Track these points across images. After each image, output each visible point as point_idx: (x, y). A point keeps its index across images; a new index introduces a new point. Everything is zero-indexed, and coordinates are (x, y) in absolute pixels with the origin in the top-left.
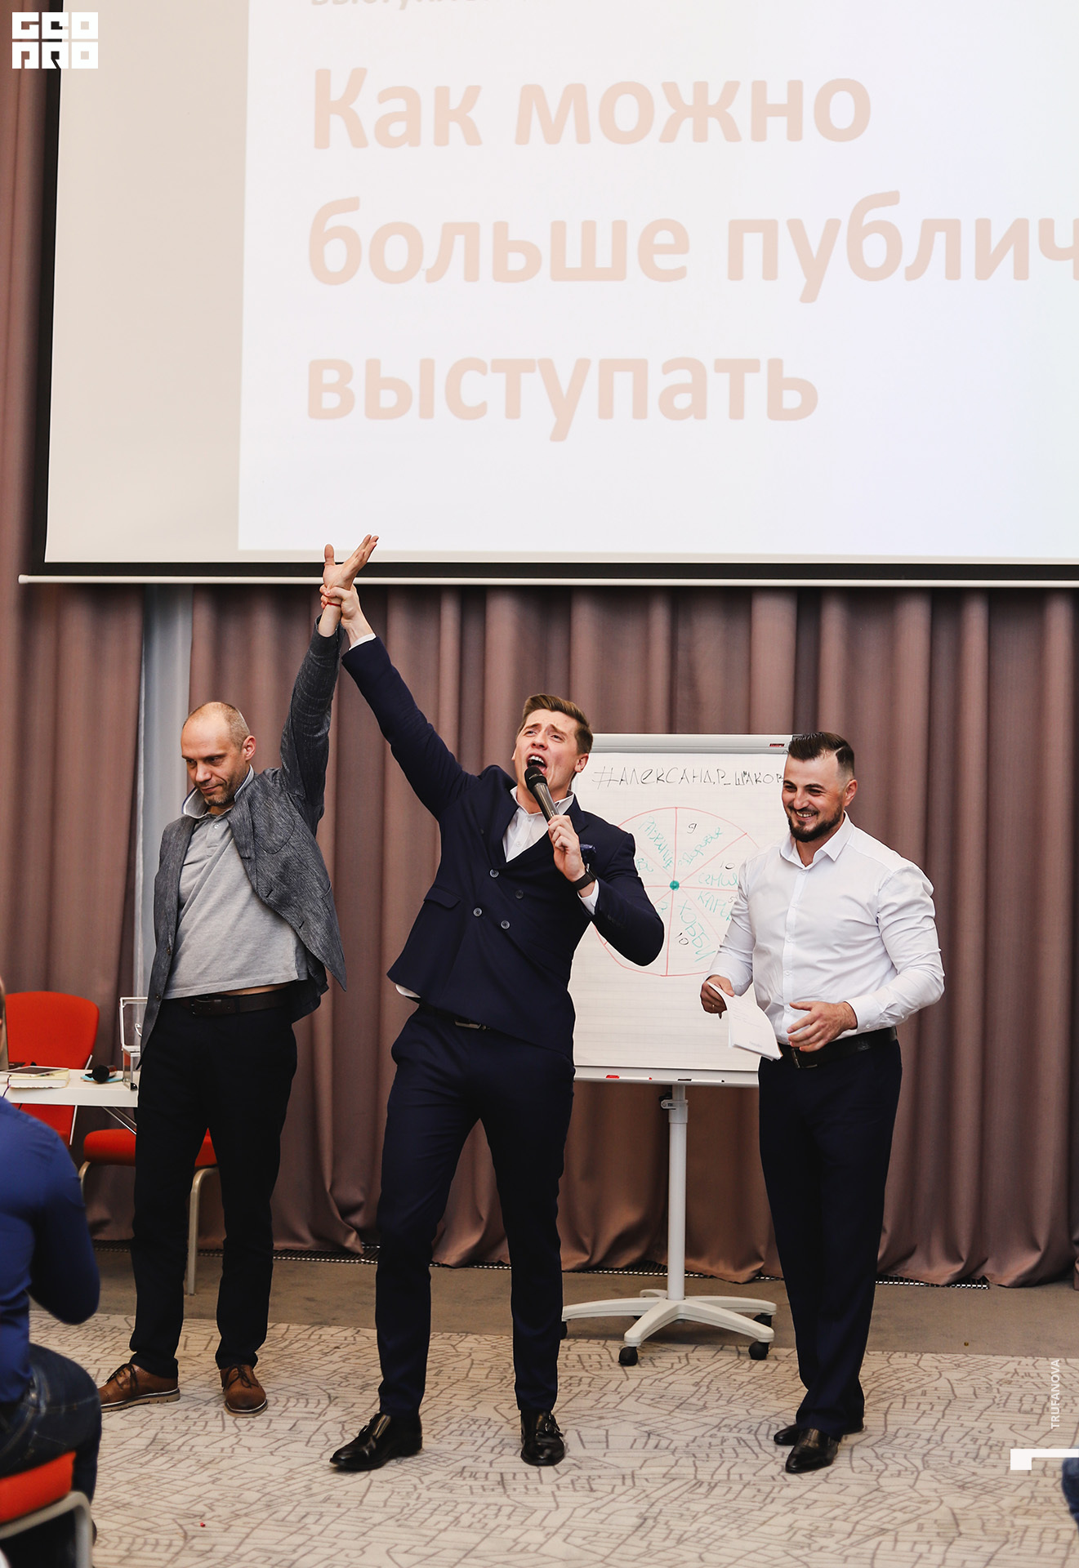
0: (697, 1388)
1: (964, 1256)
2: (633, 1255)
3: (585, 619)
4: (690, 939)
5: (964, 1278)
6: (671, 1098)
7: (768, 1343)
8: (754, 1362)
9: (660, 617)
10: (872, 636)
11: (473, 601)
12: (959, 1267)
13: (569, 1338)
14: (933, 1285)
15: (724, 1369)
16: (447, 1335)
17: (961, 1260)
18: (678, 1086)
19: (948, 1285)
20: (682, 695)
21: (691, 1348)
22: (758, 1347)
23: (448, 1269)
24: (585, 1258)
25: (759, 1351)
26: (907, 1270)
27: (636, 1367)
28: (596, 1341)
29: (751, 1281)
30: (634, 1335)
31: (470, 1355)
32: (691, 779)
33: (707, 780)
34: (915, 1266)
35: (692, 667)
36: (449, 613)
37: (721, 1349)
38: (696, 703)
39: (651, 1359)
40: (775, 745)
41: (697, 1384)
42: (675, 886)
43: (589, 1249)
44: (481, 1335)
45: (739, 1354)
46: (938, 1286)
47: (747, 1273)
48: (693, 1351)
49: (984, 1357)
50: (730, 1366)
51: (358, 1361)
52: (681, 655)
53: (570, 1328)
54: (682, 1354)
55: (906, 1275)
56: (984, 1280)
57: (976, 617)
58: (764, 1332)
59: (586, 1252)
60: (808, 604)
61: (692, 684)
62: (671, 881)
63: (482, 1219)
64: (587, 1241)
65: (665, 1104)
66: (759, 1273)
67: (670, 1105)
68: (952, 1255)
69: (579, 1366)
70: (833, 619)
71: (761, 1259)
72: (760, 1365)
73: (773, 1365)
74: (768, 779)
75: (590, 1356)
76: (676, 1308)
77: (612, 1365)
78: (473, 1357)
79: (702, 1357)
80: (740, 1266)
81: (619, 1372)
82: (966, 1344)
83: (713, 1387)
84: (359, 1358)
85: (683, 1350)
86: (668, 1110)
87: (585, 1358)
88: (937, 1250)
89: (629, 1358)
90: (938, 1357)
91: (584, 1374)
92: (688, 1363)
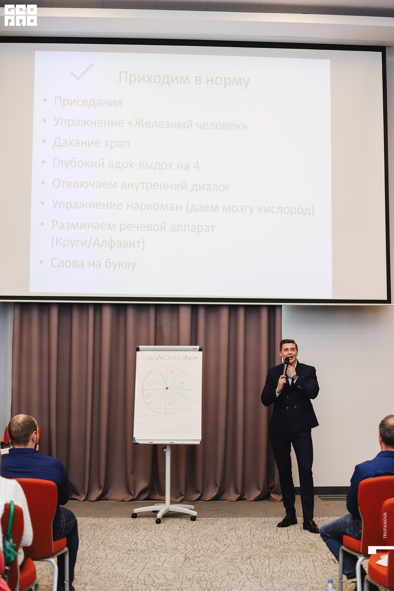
0: (180, 528)
1: (240, 492)
2: (145, 496)
3: (131, 313)
4: (172, 403)
5: (239, 499)
6: (166, 448)
7: (196, 516)
8: (192, 521)
9: (152, 312)
10: (212, 317)
11: (98, 308)
12: (238, 496)
13: (138, 518)
14: (231, 501)
15: (185, 523)
16: (103, 518)
17: (239, 494)
18: (168, 445)
19: (236, 501)
20: (158, 335)
21: (173, 519)
22: (193, 517)
23: (92, 502)
24: (132, 497)
25: (193, 518)
26: (223, 497)
27: (161, 524)
28: (146, 518)
29: (180, 502)
30: (159, 515)
31: (112, 523)
32: (170, 358)
33: (175, 358)
34: (225, 496)
35: (161, 327)
36: (91, 311)
37: (182, 519)
38: (162, 337)
39: (164, 522)
40: (194, 349)
41: (180, 527)
42: (167, 388)
43: (133, 495)
44: (112, 518)
45: (187, 520)
46: (233, 501)
47: (180, 499)
48: (174, 520)
49: (254, 518)
50: (186, 523)
51: (82, 525)
52: (158, 323)
53: (138, 515)
54: (172, 520)
55: (223, 499)
56: (245, 500)
57: (241, 313)
58: (195, 513)
59: (132, 495)
60: (194, 309)
61: (161, 332)
62: (166, 387)
63: (102, 487)
64: (132, 492)
65: (164, 450)
66: (183, 500)
67: (166, 450)
68: (237, 492)
69: (144, 524)
70: (202, 313)
71: (183, 496)
72: (194, 522)
73: (198, 522)
74: (192, 358)
75: (146, 522)
76: (168, 508)
77: (154, 524)
78: (113, 523)
79: (177, 520)
80: (177, 497)
81: (157, 525)
82: (248, 515)
83: (185, 527)
84: (82, 524)
85: (172, 519)
86: (165, 452)
87: (145, 522)
88: (232, 490)
89: (158, 521)
90: (242, 518)
91: (147, 526)
92: (175, 523)
